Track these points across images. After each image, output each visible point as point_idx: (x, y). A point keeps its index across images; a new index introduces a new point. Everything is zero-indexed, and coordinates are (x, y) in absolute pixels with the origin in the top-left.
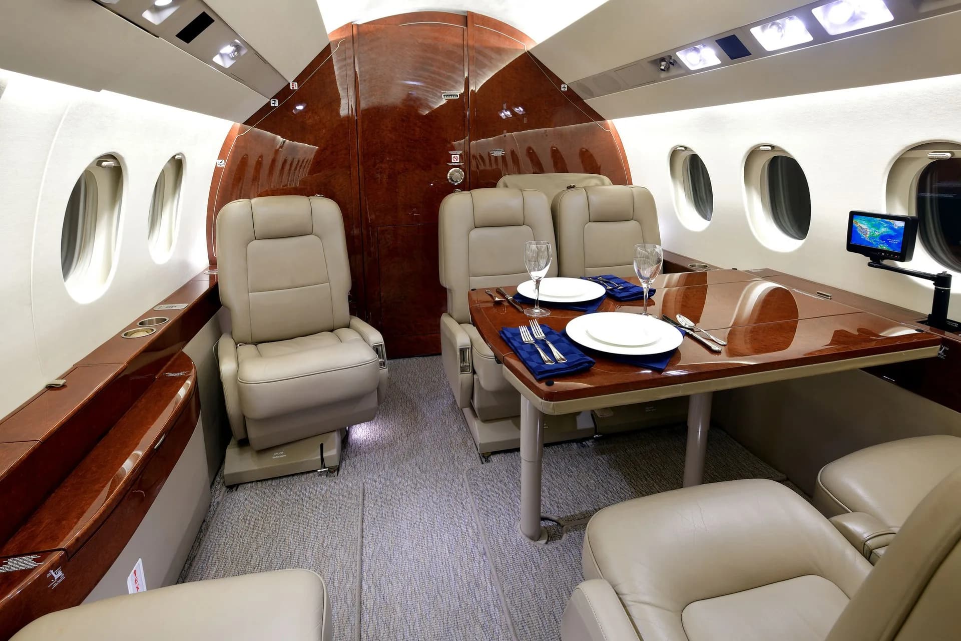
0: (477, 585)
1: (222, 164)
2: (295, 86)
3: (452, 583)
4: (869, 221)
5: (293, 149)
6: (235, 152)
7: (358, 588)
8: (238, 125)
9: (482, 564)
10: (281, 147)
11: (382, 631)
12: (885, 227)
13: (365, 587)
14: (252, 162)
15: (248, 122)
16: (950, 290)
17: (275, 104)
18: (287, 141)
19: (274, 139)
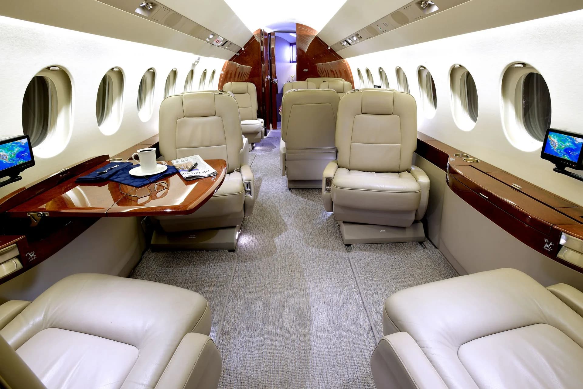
1: (223, 73)
2: (243, 49)
5: (243, 68)
6: (226, 69)
8: (227, 61)
10: (238, 67)
14: (230, 72)
15: (230, 60)
17: (238, 54)
18: (240, 65)
19: (236, 65)
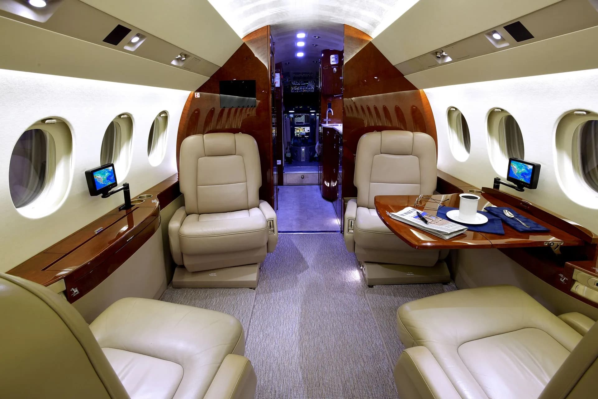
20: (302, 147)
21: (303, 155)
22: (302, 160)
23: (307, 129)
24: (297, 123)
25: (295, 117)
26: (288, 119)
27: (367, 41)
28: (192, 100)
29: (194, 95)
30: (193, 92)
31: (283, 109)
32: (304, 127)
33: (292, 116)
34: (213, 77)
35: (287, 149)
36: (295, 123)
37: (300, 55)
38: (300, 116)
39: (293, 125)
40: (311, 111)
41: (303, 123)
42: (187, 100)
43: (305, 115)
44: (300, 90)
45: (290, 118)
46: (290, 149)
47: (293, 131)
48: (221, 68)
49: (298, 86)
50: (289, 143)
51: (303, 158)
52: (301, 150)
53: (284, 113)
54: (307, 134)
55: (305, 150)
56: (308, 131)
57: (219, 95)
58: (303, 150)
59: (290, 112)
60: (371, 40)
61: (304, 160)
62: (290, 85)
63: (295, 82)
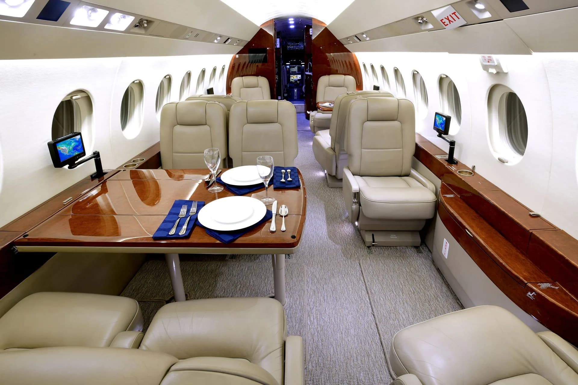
0: (314, 291)
3: (326, 295)
4: (65, 143)
7: (371, 298)
9: (310, 300)
11: (356, 282)
12: (73, 142)
13: (368, 299)
16: (100, 158)
20: (295, 89)
21: (296, 94)
22: (295, 98)
23: (299, 77)
24: (292, 72)
25: (290, 67)
26: (285, 69)
27: (324, 26)
28: (234, 59)
29: (235, 56)
30: (235, 55)
31: (282, 62)
32: (297, 75)
33: (288, 67)
34: (245, 47)
35: (284, 90)
36: (291, 72)
37: (292, 27)
38: (294, 67)
39: (289, 73)
40: (302, 63)
41: (296, 72)
42: (232, 59)
43: (298, 67)
44: (294, 48)
45: (287, 68)
46: (287, 90)
47: (289, 78)
48: (249, 42)
49: (292, 45)
50: (286, 86)
51: (296, 96)
52: (294, 91)
53: (282, 65)
54: (299, 80)
55: (297, 91)
56: (300, 78)
57: (248, 54)
58: (296, 91)
59: (287, 64)
60: (326, 26)
61: (296, 98)
62: (287, 45)
63: (290, 43)
